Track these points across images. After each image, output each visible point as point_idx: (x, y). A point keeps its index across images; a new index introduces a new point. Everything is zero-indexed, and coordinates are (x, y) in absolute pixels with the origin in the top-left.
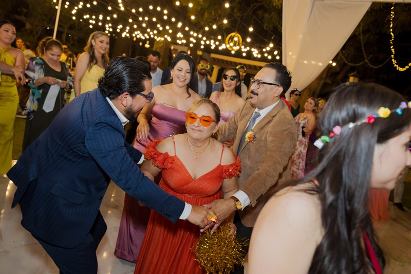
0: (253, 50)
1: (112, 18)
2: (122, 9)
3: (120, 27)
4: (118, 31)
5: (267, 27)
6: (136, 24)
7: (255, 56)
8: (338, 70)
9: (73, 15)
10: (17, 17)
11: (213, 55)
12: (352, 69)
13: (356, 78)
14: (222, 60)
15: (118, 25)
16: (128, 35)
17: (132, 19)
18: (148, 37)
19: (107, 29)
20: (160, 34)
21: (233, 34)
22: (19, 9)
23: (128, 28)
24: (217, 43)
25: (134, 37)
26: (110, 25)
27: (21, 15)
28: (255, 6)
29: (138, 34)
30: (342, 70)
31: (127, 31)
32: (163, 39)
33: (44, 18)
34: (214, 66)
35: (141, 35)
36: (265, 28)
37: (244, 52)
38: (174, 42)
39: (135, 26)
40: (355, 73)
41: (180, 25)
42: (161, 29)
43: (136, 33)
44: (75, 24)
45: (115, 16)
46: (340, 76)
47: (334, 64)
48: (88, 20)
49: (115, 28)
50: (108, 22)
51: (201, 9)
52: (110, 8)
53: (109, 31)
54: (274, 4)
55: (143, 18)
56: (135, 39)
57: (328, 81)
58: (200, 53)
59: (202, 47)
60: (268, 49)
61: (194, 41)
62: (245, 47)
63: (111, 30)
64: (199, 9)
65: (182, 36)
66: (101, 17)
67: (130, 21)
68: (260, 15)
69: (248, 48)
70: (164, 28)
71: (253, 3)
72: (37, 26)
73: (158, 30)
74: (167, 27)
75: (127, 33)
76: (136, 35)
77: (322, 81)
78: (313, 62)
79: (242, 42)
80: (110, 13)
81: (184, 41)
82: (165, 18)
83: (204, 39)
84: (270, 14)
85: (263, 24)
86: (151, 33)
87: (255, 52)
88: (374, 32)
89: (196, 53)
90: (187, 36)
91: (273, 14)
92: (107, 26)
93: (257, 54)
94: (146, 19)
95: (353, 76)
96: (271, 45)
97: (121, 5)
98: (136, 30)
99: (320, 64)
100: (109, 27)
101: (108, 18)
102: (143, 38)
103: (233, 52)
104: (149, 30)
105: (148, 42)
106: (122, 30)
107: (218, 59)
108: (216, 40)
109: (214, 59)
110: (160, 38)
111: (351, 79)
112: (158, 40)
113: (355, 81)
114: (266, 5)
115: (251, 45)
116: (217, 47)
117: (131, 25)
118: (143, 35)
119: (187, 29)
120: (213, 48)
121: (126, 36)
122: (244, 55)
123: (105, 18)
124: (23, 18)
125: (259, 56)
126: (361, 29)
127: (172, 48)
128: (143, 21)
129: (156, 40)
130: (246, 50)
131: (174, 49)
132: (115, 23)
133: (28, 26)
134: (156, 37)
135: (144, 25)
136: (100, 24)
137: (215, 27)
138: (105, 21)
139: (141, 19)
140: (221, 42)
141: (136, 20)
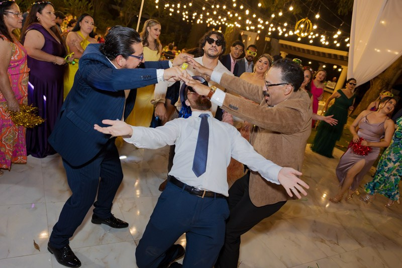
0: (322, 36)
1: (188, 6)
3: (195, 14)
4: (194, 18)
6: (209, 12)
7: (323, 43)
9: (156, 4)
10: (114, 6)
11: (281, 42)
14: (290, 47)
15: (193, 13)
16: (202, 22)
17: (205, 7)
18: (220, 24)
19: (184, 16)
20: (230, 20)
23: (201, 15)
24: (284, 30)
25: (207, 24)
27: (116, 5)
29: (211, 21)
31: (201, 18)
32: (233, 26)
33: (134, 7)
34: (281, 52)
35: (213, 21)
37: (311, 39)
38: (243, 28)
39: (208, 14)
41: (247, 12)
42: (231, 16)
43: (209, 20)
44: (158, 12)
45: (190, 5)
48: (168, 8)
50: (185, 10)
53: (185, 18)
55: (215, 6)
56: (208, 25)
58: (267, 39)
59: (270, 34)
61: (263, 28)
63: (187, 17)
65: (250, 23)
66: (179, 6)
67: (204, 8)
69: (317, 35)
70: (234, 14)
72: (128, 14)
73: (227, 17)
74: (236, 15)
75: (201, 20)
76: (209, 22)
78: (389, 51)
80: (186, 2)
81: (253, 28)
82: (235, 5)
83: (272, 25)
86: (222, 20)
87: (323, 39)
89: (264, 39)
90: (255, 22)
92: (184, 14)
93: (325, 41)
94: (218, 6)
96: (339, 32)
98: (209, 17)
99: (397, 53)
100: (186, 14)
101: (185, 7)
102: (216, 25)
103: (299, 39)
104: (220, 17)
105: (220, 28)
106: (197, 17)
107: (286, 45)
108: (282, 27)
109: (282, 45)
112: (229, 26)
115: (321, 32)
116: (284, 33)
117: (205, 13)
118: (215, 22)
119: (254, 16)
120: (280, 34)
121: (200, 22)
122: (311, 41)
123: (182, 6)
124: (118, 8)
125: (327, 43)
127: (242, 34)
129: (227, 26)
130: (314, 37)
131: (243, 35)
132: (191, 11)
133: (121, 14)
134: (226, 24)
135: (215, 13)
136: (178, 12)
137: (280, 14)
138: (182, 9)
139: (213, 7)
140: (288, 29)
141: (209, 8)
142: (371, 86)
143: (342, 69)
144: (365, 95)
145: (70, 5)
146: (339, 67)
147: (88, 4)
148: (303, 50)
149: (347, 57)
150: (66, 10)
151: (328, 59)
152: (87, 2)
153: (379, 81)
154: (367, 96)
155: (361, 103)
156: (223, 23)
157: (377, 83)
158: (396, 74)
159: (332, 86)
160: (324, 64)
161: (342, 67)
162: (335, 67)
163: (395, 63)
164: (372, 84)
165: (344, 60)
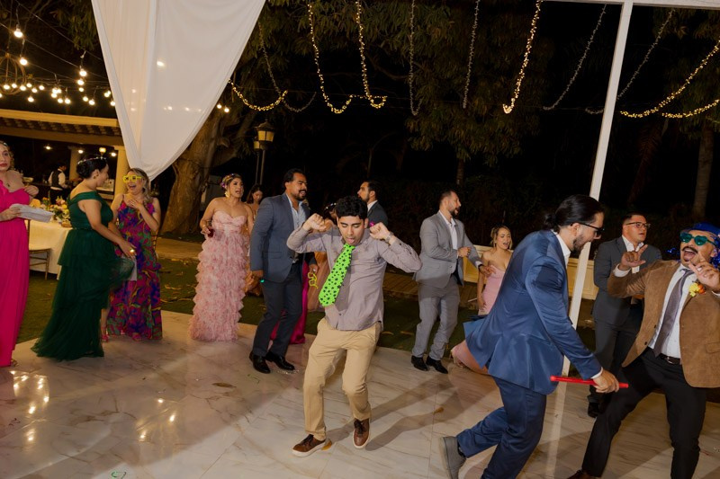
7: (61, 101)
8: (235, 120)
12: (259, 118)
13: (269, 133)
30: (242, 121)
37: (30, 95)
40: (265, 124)
46: (241, 133)
47: (227, 110)
57: (223, 143)
62: (37, 85)
68: (60, 18)
69: (41, 88)
77: (212, 145)
85: (71, 37)
95: (262, 129)
111: (262, 135)
113: (268, 139)
122: (31, 100)
125: (68, 101)
142: (177, 176)
143: (117, 152)
144: (172, 192)
146: (110, 149)
149: (119, 129)
151: (83, 136)
153: (187, 164)
154: (176, 194)
155: (169, 208)
157: (185, 169)
158: (207, 149)
159: (109, 187)
160: (79, 146)
161: (116, 148)
162: (103, 150)
163: (201, 130)
164: (178, 172)
165: (115, 134)
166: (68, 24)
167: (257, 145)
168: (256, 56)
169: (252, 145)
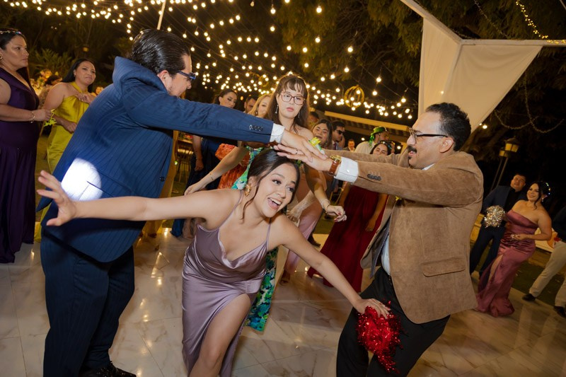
0: (378, 107)
1: (211, 67)
2: (223, 55)
3: (220, 77)
4: (217, 82)
5: (396, 80)
6: (238, 74)
7: (381, 114)
8: (488, 135)
11: (327, 113)
12: (509, 134)
13: (514, 146)
15: (217, 75)
16: (228, 87)
17: (234, 67)
18: (250, 90)
19: (205, 80)
21: (354, 88)
22: (109, 57)
23: (228, 79)
24: (334, 98)
26: (208, 75)
28: (382, 54)
29: (240, 86)
30: (493, 135)
31: (227, 82)
32: (268, 92)
35: (242, 87)
36: (394, 81)
37: (367, 109)
39: (237, 77)
40: (513, 139)
42: (267, 80)
43: (237, 85)
45: (214, 64)
46: (491, 144)
47: (485, 127)
49: (213, 79)
50: (207, 71)
51: (316, 57)
52: (209, 55)
53: (206, 82)
54: (408, 51)
55: (247, 67)
57: (475, 149)
59: (315, 102)
60: (399, 105)
62: (369, 104)
63: (209, 81)
64: (314, 57)
66: (198, 66)
67: (232, 70)
68: (389, 65)
69: (372, 105)
70: (271, 78)
71: (380, 50)
73: (263, 81)
74: (275, 78)
75: (227, 85)
76: (237, 88)
77: (467, 149)
79: (365, 97)
80: (209, 61)
82: (273, 66)
83: (319, 92)
84: (402, 64)
86: (255, 85)
87: (381, 110)
88: (540, 88)
91: (406, 63)
92: (204, 76)
93: (384, 112)
94: (250, 67)
95: (510, 142)
96: (404, 100)
97: (222, 52)
98: (237, 81)
100: (207, 78)
101: (207, 67)
102: (245, 91)
103: (353, 109)
104: (252, 81)
106: (222, 81)
107: (333, 118)
108: (333, 93)
110: (264, 92)
111: (508, 147)
112: (262, 93)
113: (513, 150)
114: (396, 53)
115: (377, 101)
116: (334, 102)
117: (232, 75)
118: (246, 88)
120: (328, 103)
122: (367, 112)
123: (202, 66)
125: (386, 114)
126: (525, 83)
128: (247, 70)
130: (369, 107)
132: (213, 73)
134: (260, 90)
135: (247, 75)
136: (197, 74)
137: (333, 77)
138: (202, 71)
139: (244, 68)
140: (339, 96)
141: (238, 70)
143: (402, 146)
145: (45, 61)
147: (71, 61)
148: (355, 123)
150: (38, 67)
152: (70, 58)
156: (256, 89)
161: (402, 144)
166: (392, 68)
167: (502, 153)
168: (517, 90)
169: (498, 153)
